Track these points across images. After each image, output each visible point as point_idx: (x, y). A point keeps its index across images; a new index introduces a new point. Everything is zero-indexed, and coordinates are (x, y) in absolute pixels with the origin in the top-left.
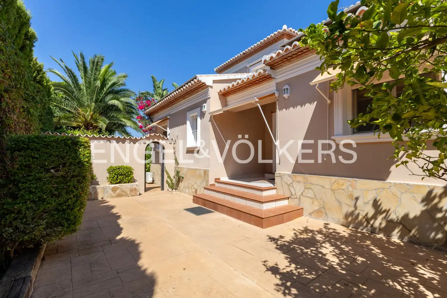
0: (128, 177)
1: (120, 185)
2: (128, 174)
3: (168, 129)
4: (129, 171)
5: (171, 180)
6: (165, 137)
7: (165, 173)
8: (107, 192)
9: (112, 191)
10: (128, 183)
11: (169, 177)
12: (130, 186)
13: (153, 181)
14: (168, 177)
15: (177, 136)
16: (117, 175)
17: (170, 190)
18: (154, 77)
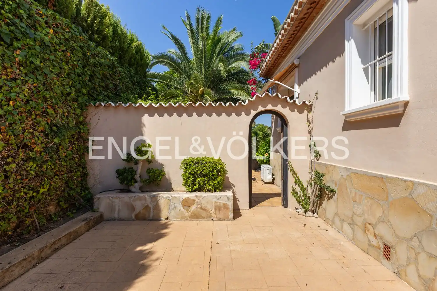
0: (214, 180)
1: (197, 196)
2: (213, 175)
3: (296, 86)
4: (215, 168)
5: (303, 189)
6: (288, 99)
7: (290, 174)
8: (175, 207)
9: (184, 206)
10: (215, 191)
11: (298, 182)
12: (215, 200)
13: (274, 180)
14: (296, 182)
15: (316, 94)
16: (193, 174)
17: (301, 210)
18: (276, 18)
